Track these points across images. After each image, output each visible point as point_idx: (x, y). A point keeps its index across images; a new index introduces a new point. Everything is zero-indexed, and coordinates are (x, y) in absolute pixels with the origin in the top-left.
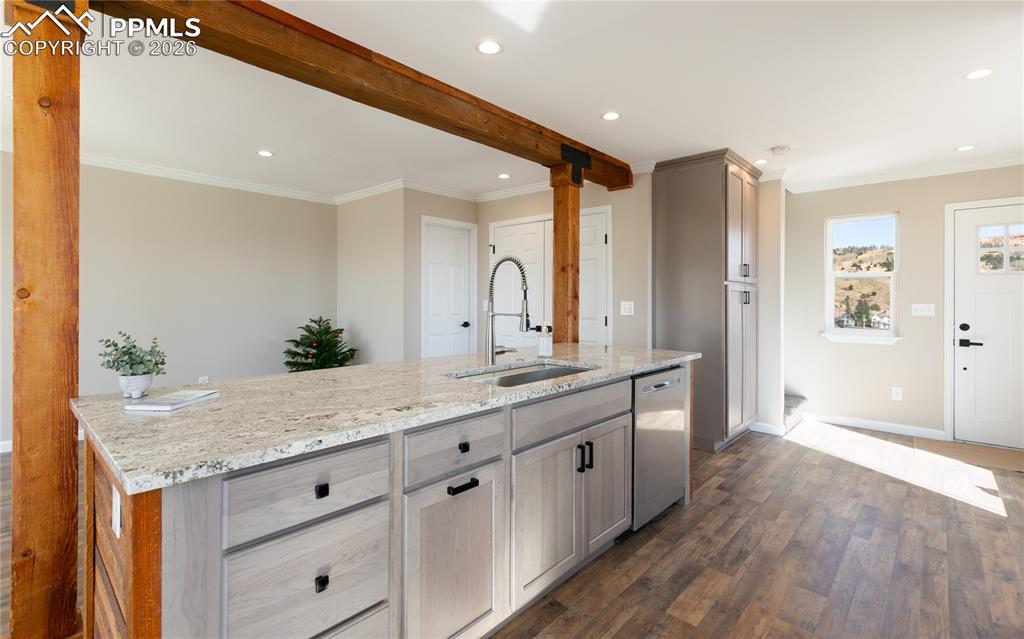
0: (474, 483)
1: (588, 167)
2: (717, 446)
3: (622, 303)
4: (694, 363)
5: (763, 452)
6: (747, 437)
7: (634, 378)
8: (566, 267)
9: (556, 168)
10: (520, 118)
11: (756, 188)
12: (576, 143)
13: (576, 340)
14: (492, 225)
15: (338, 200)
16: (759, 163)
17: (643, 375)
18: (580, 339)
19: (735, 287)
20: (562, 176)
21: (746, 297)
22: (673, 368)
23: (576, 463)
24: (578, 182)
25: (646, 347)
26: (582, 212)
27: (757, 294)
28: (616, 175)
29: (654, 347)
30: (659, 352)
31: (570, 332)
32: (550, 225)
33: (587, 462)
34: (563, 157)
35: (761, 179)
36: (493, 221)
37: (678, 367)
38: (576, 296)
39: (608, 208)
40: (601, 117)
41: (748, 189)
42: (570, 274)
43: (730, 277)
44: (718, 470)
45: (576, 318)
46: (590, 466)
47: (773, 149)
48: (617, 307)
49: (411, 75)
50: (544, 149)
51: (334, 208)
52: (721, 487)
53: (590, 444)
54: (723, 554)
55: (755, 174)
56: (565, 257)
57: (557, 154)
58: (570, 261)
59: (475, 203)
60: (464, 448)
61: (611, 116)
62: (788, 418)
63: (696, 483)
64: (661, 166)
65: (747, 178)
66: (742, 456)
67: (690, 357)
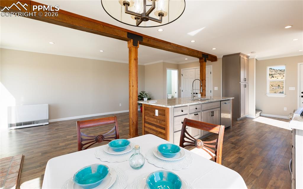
0: (198, 114)
1: (208, 58)
2: (238, 119)
3: (215, 87)
4: (232, 99)
5: (249, 121)
6: (246, 118)
7: (220, 101)
8: (203, 79)
9: (200, 59)
10: (195, 50)
11: (248, 60)
12: (205, 53)
13: (205, 95)
14: (182, 70)
15: (145, 64)
16: (248, 55)
17: (222, 101)
18: (206, 95)
19: (242, 83)
20: (202, 60)
21: (245, 86)
22: (228, 100)
23: (211, 115)
24: (205, 61)
25: (221, 96)
26: (206, 66)
27: (248, 85)
28: (213, 58)
29: (223, 96)
30: (224, 97)
31: (204, 94)
32: (199, 69)
33: (213, 115)
34: (203, 56)
35: (249, 58)
36: (182, 68)
37: (229, 100)
38: (205, 86)
39: (211, 66)
40: (212, 49)
41: (246, 61)
42: (204, 81)
43: (241, 81)
44: (238, 124)
45: (205, 91)
46: (213, 116)
47: (252, 52)
48: (214, 88)
49: (177, 46)
50: (199, 55)
51: (144, 66)
52: (239, 126)
53: (213, 112)
54: (239, 134)
55: (248, 57)
56: (203, 78)
57: (201, 56)
58: (204, 78)
59: (178, 65)
60: (196, 109)
61: (214, 49)
62: (256, 114)
63: (233, 125)
64: (224, 56)
65: (245, 58)
66: (244, 121)
67: (232, 98)
